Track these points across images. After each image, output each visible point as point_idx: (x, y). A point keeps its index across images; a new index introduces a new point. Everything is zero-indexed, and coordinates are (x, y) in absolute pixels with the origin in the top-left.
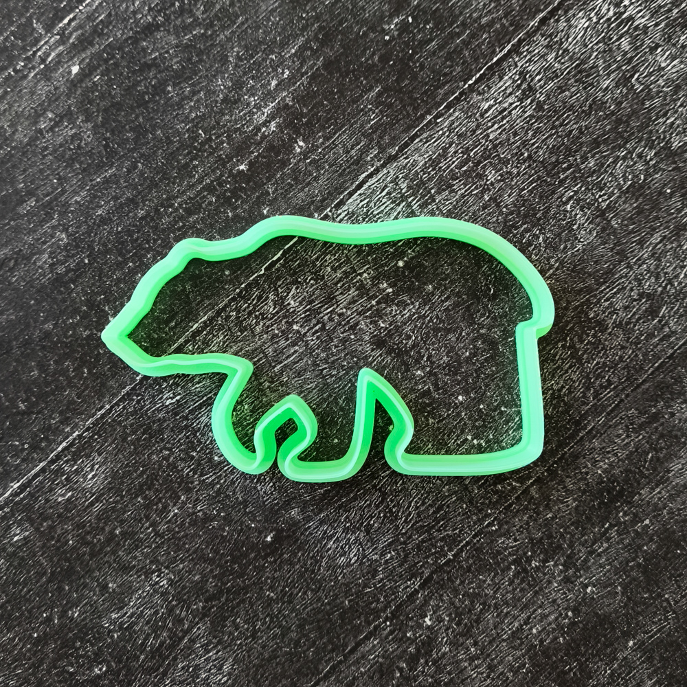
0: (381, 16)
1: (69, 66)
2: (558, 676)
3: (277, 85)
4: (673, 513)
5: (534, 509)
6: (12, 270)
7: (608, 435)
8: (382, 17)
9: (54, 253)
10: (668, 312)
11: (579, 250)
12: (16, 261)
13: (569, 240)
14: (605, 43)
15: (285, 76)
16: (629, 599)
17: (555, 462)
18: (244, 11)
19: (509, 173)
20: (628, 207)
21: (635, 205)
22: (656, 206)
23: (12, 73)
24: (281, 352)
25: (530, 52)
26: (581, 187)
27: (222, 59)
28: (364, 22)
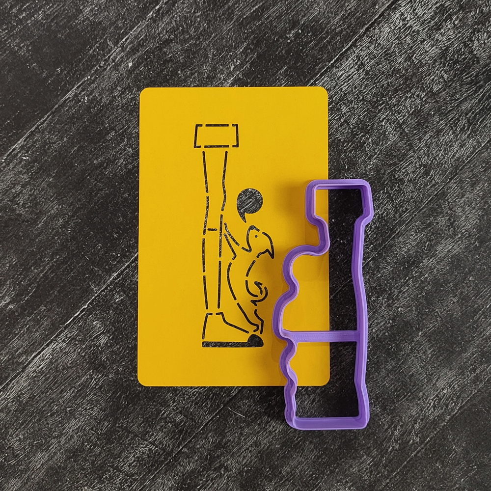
1: (127, 63)
2: (386, 351)
3: (234, 68)
4: (439, 270)
5: (372, 273)
6: (105, 168)
7: (407, 235)
8: (286, 31)
9: (126, 158)
10: (434, 173)
11: (389, 145)
12: (107, 163)
13: (384, 140)
14: (399, 40)
15: (238, 63)
16: (419, 312)
17: (381, 250)
18: (215, 30)
19: (353, 108)
20: (413, 122)
21: (416, 121)
22: (427, 121)
23: (98, 68)
24: (244, 202)
25: (361, 45)
26: (389, 113)
27: (205, 56)
28: (276, 34)
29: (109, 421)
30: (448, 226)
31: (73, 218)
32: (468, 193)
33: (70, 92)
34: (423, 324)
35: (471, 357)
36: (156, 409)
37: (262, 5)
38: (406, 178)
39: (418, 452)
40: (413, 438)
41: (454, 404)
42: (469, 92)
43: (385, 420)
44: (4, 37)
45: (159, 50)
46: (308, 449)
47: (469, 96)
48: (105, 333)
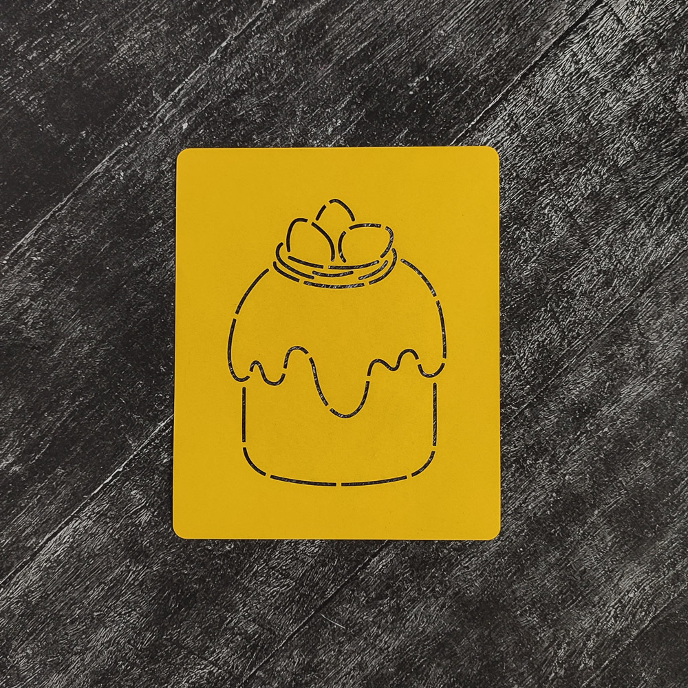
0: (406, 77)
1: (180, 124)
2: (547, 537)
3: (332, 131)
4: (624, 423)
5: (527, 425)
6: (149, 273)
7: (578, 371)
10: (619, 283)
11: (554, 242)
12: (152, 266)
13: (547, 235)
14: (569, 91)
15: (338, 124)
16: (595, 482)
17: (541, 392)
18: (306, 77)
19: (503, 188)
20: (588, 209)
21: (593, 208)
22: (608, 208)
23: (140, 131)
25: (516, 99)
26: (555, 196)
27: (291, 114)
28: (392, 82)
29: (153, 631)
30: (638, 359)
31: (103, 345)
32: (667, 311)
33: (100, 165)
34: (600, 499)
35: (669, 547)
36: (220, 615)
37: (373, 41)
38: (578, 289)
39: (592, 681)
40: (585, 660)
41: (644, 613)
42: (670, 166)
43: (545, 635)
44: (7, 86)
45: (225, 105)
46: (435, 675)
47: (669, 172)
48: (147, 507)
